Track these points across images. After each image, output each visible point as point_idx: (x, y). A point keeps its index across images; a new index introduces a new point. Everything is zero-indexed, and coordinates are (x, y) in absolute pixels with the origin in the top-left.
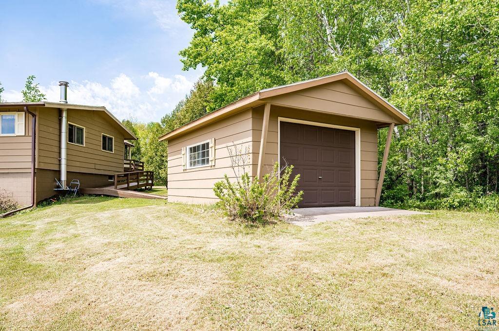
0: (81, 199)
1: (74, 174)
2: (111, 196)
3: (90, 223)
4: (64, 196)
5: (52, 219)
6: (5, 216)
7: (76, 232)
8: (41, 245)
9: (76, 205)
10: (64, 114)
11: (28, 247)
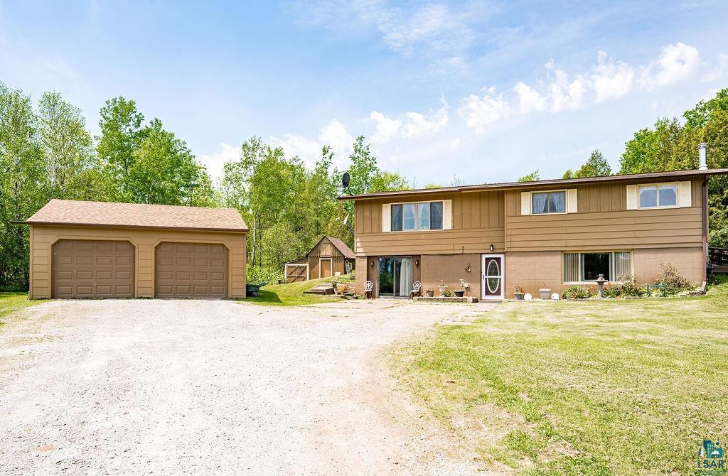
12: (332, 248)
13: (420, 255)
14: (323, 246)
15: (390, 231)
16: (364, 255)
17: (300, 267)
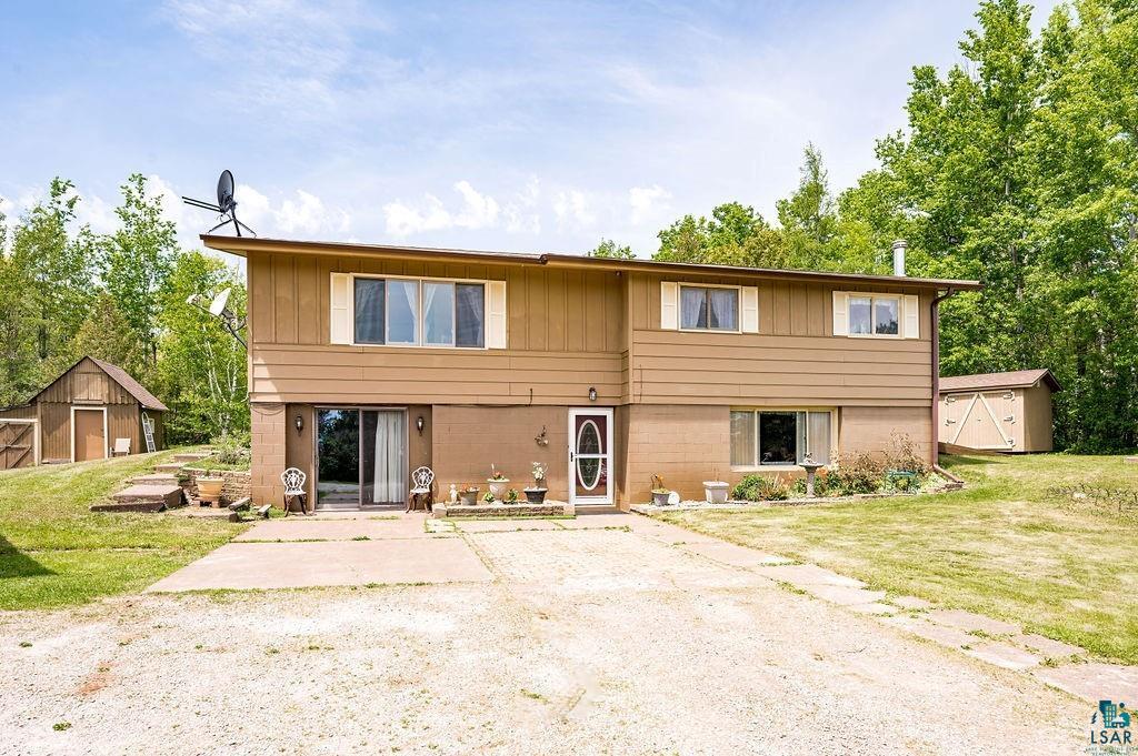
12: (106, 385)
13: (430, 406)
14: (80, 379)
15: (351, 343)
16: (277, 399)
17: (14, 427)
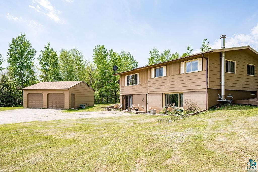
0: (233, 107)
1: (229, 91)
2: (254, 106)
3: (242, 125)
4: (223, 105)
5: (217, 119)
6: (193, 115)
7: (233, 131)
8: (212, 137)
9: (231, 110)
10: (223, 55)
11: (205, 136)
16: (121, 94)
